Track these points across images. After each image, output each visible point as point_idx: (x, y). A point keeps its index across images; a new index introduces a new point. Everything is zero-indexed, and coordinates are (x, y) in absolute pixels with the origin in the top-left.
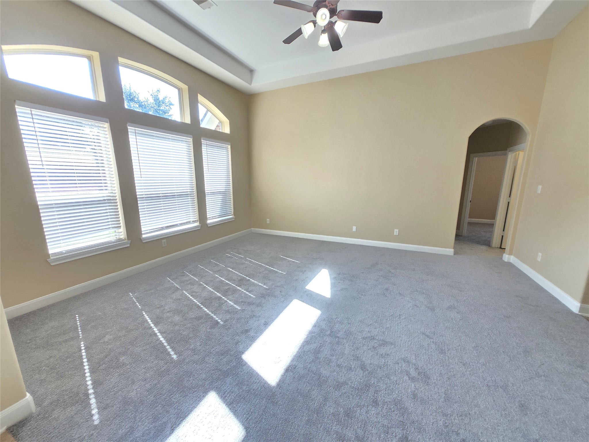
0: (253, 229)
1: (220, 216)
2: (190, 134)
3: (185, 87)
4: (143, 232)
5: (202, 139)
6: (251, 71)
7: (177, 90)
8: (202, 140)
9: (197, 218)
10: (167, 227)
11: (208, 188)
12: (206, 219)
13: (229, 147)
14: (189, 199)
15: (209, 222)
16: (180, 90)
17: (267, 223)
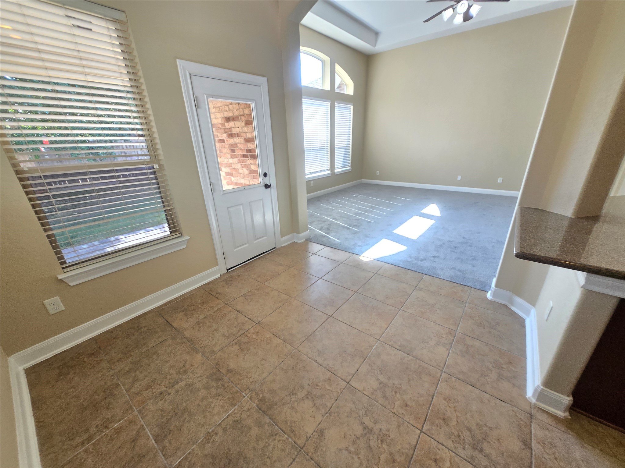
0: (363, 180)
1: (342, 167)
2: (329, 100)
3: (327, 59)
4: (306, 174)
5: (336, 102)
6: (377, 34)
7: (321, 62)
8: (336, 104)
9: (329, 167)
10: (314, 173)
11: (336, 144)
12: (334, 168)
13: (352, 107)
14: (325, 152)
15: (336, 171)
16: (323, 62)
17: (377, 174)
